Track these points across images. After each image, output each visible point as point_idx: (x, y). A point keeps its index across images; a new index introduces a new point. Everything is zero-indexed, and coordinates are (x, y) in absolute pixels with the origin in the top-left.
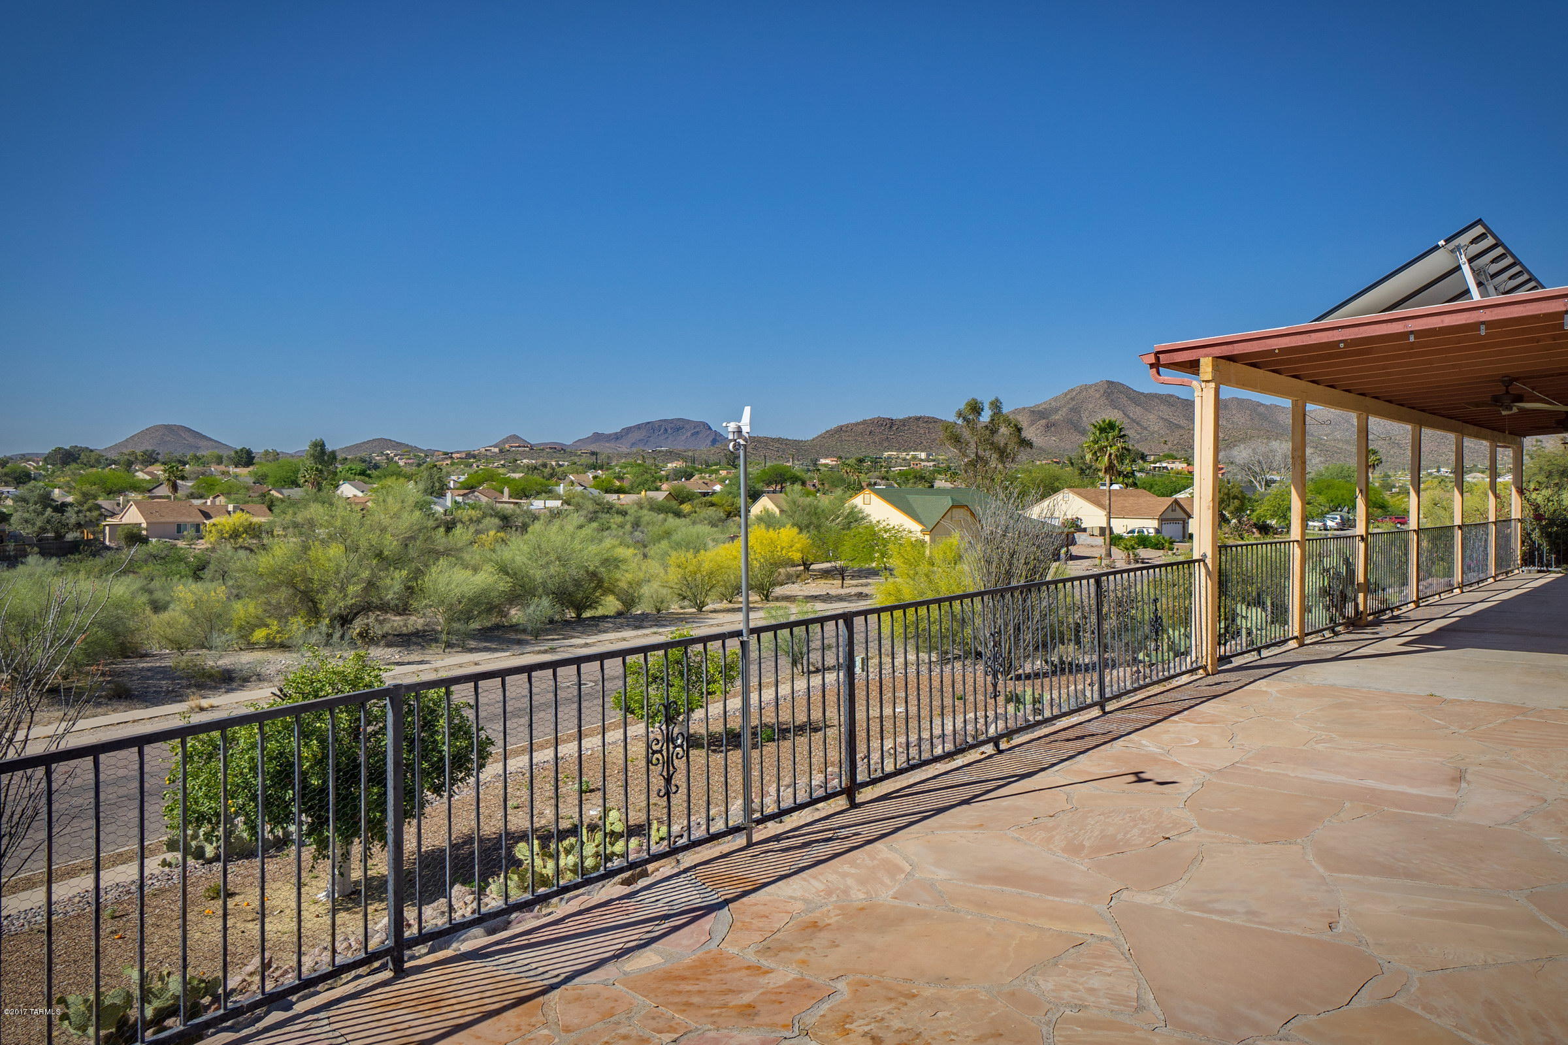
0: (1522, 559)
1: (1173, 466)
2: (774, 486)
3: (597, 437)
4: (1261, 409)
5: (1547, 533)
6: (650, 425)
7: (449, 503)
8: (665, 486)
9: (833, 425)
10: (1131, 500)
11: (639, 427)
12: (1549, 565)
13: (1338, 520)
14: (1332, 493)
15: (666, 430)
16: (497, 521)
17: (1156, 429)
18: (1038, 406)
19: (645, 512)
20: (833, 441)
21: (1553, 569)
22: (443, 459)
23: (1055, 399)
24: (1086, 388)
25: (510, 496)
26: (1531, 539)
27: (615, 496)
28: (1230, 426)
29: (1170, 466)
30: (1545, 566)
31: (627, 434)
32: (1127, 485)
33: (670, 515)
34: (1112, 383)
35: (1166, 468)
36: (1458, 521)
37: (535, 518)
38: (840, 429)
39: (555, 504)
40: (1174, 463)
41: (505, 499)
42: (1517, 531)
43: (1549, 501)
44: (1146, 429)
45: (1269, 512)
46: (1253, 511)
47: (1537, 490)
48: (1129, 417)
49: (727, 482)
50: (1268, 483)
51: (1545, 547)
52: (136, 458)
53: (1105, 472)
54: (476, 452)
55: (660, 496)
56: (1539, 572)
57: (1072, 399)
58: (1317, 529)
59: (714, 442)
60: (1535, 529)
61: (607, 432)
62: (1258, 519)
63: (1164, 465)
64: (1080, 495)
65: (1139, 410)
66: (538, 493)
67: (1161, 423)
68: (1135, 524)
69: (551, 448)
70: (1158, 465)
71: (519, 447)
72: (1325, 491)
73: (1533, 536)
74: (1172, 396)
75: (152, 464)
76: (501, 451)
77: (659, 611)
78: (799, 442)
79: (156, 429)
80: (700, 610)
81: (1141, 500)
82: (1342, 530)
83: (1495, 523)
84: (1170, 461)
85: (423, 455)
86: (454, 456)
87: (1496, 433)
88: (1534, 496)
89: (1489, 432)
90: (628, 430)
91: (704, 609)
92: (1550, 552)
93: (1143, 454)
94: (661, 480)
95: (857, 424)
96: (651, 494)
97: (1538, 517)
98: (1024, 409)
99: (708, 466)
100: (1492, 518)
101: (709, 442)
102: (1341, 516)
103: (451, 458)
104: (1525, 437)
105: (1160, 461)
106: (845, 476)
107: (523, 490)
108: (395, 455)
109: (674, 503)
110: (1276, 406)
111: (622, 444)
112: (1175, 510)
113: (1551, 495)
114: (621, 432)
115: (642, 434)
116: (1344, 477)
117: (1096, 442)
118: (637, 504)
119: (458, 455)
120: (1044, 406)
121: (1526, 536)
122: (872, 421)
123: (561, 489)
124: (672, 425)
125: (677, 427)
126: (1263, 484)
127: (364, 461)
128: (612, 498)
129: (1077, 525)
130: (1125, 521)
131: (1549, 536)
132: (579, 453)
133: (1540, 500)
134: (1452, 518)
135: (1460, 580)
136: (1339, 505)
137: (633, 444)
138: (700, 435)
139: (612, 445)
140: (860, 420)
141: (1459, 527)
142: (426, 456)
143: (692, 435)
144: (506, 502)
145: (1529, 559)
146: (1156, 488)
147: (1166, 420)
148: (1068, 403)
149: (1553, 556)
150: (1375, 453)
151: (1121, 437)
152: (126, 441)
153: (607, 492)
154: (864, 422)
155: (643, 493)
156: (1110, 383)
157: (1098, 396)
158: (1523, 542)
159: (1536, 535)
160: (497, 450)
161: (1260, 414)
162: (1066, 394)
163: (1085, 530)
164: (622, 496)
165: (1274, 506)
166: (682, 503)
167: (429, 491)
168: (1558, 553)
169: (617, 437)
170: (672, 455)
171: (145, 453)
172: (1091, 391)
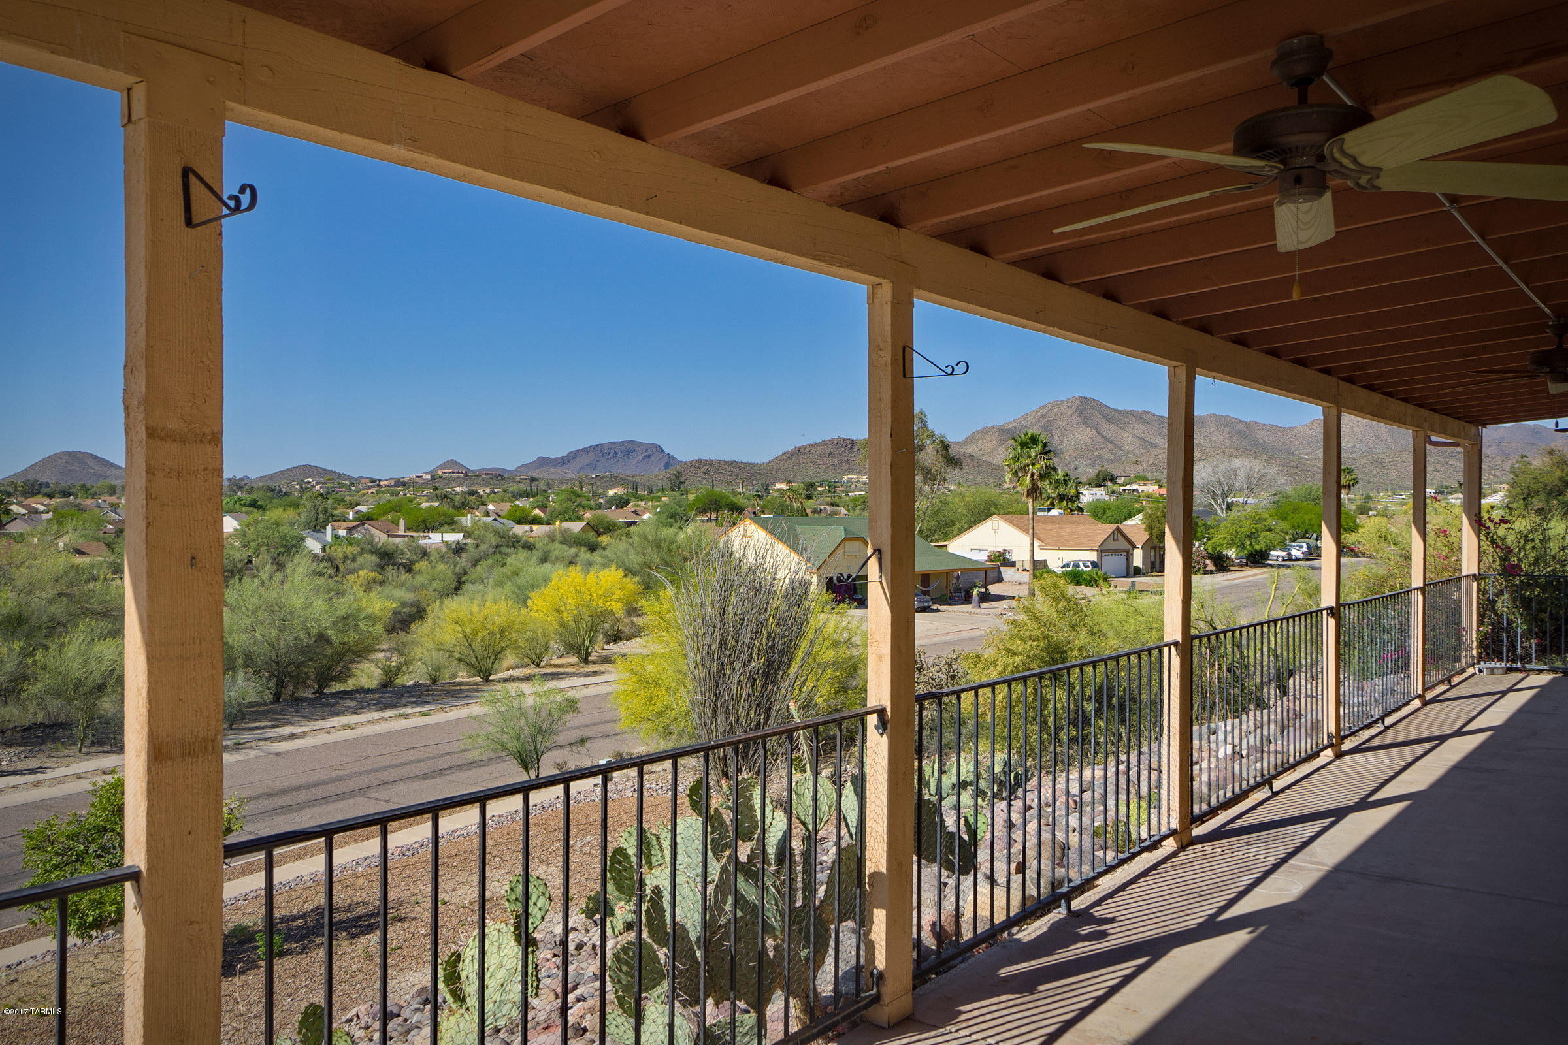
0: (1481, 644)
1: (1143, 488)
2: (708, 515)
3: (543, 462)
4: (1240, 427)
5: (1522, 597)
6: (599, 448)
7: (329, 537)
8: (588, 515)
9: (789, 447)
10: (1068, 528)
11: (586, 450)
12: (1526, 658)
13: (1305, 549)
14: (1297, 518)
15: (616, 453)
16: (373, 558)
17: (1131, 448)
18: (1008, 424)
19: (557, 545)
20: (789, 464)
21: (1533, 666)
22: (370, 488)
23: (1026, 417)
24: (1059, 404)
25: (407, 529)
26: (1495, 612)
27: (527, 528)
28: (1208, 445)
29: (1140, 488)
30: (1518, 661)
31: (574, 458)
32: (1071, 510)
33: (584, 549)
34: (1085, 398)
35: (1135, 491)
36: (1328, 599)
37: (425, 554)
38: (798, 451)
39: (458, 536)
40: (1145, 485)
41: (401, 532)
42: (1469, 599)
43: (1527, 541)
44: (1120, 448)
45: (1226, 541)
46: (1209, 539)
47: (1506, 522)
48: (1103, 436)
49: (658, 510)
50: (1229, 507)
51: (1520, 625)
52: (16, 490)
53: (1028, 495)
54: (406, 480)
55: (576, 527)
56: (1509, 670)
57: (1044, 417)
58: (1280, 559)
59: (667, 466)
60: (1501, 593)
61: (552, 457)
62: (1214, 548)
63: (1135, 487)
64: (1010, 522)
65: (1113, 428)
66: (442, 525)
67: (1136, 442)
68: (1072, 556)
69: (487, 474)
70: (1128, 487)
71: (453, 473)
72: (1292, 515)
73: (1499, 605)
74: (1147, 412)
75: (33, 495)
76: (433, 478)
77: (434, 681)
78: (753, 465)
79: (58, 456)
80: (486, 679)
81: (1080, 528)
82: (1308, 560)
83: (1422, 590)
84: (1142, 482)
85: (347, 483)
86: (382, 483)
87: (1424, 412)
88: (1501, 531)
89: (1410, 409)
90: (575, 454)
91: (491, 678)
92: (1527, 634)
93: (1112, 475)
94: (584, 509)
95: (816, 445)
96: (566, 524)
97: (1509, 570)
98: (993, 427)
99: (651, 492)
100: (1417, 581)
101: (661, 466)
102: (1308, 544)
103: (379, 485)
104: (1484, 425)
105: (1130, 483)
106: (788, 502)
107: (424, 521)
108: (317, 484)
109: (591, 535)
110: (1256, 423)
111: (568, 469)
112: (1117, 540)
113: (1530, 531)
114: (568, 456)
115: (589, 458)
116: (1313, 500)
117: (1016, 459)
118: (549, 536)
119: (386, 483)
120: (1014, 424)
121: (1487, 607)
122: (831, 442)
123: (467, 520)
124: (623, 448)
125: (627, 450)
126: (1224, 507)
127: (273, 490)
128: (520, 530)
129: (1004, 559)
130: (1061, 553)
131: (1526, 603)
132: (518, 479)
133: (1511, 539)
134: (1316, 591)
135: (1332, 729)
136: (1306, 532)
137: (580, 469)
138: (653, 459)
139: (558, 470)
140: (819, 440)
141: (1332, 612)
142: (352, 484)
143: (644, 458)
144: (399, 538)
145: (1491, 648)
146: (1109, 513)
147: (1141, 438)
148: (1039, 421)
149: (1534, 642)
150: (1350, 471)
151: (1045, 453)
152: (26, 470)
153: (519, 522)
154: (823, 443)
155: (558, 523)
156: (1080, 397)
157: (1070, 413)
158: (1481, 617)
159: (1503, 604)
160: (428, 477)
161: (1239, 432)
162: (1037, 412)
163: (1013, 564)
164: (535, 527)
165: (1231, 534)
166: (599, 534)
167: (312, 524)
168: (1542, 634)
169: (563, 461)
170: (615, 481)
171: (25, 483)
172: (1063, 408)
